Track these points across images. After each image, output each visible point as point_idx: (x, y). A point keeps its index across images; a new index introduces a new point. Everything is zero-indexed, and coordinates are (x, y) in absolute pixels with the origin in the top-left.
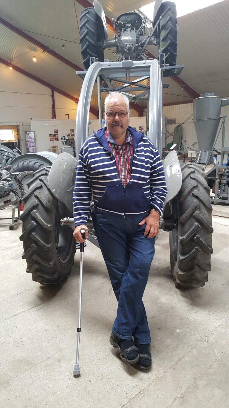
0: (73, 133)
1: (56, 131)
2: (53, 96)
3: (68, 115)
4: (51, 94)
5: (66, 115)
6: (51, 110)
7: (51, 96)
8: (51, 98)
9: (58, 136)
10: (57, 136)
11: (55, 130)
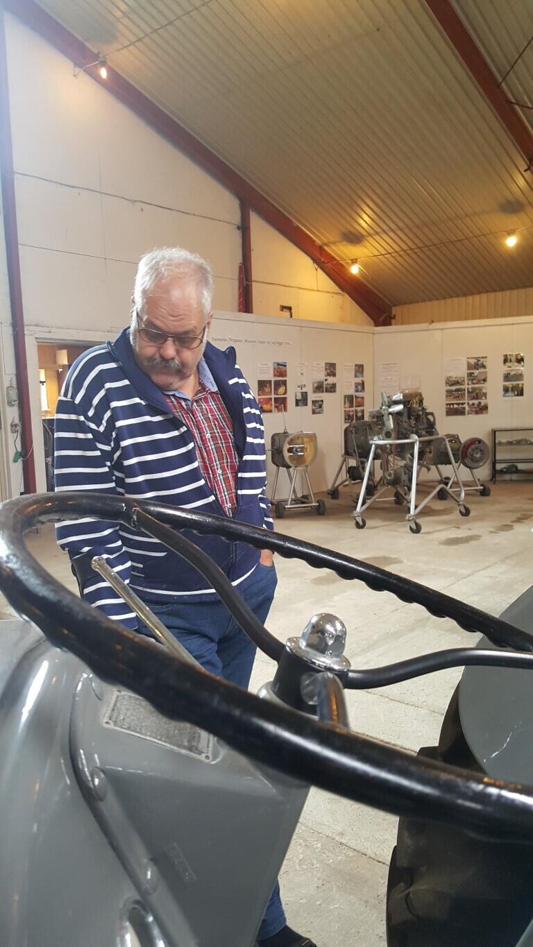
0: (331, 380)
1: (281, 370)
2: (244, 229)
3: (290, 309)
4: (237, 218)
5: (283, 308)
6: (236, 284)
7: (238, 228)
8: (237, 236)
9: (285, 393)
10: (282, 390)
11: (279, 364)
